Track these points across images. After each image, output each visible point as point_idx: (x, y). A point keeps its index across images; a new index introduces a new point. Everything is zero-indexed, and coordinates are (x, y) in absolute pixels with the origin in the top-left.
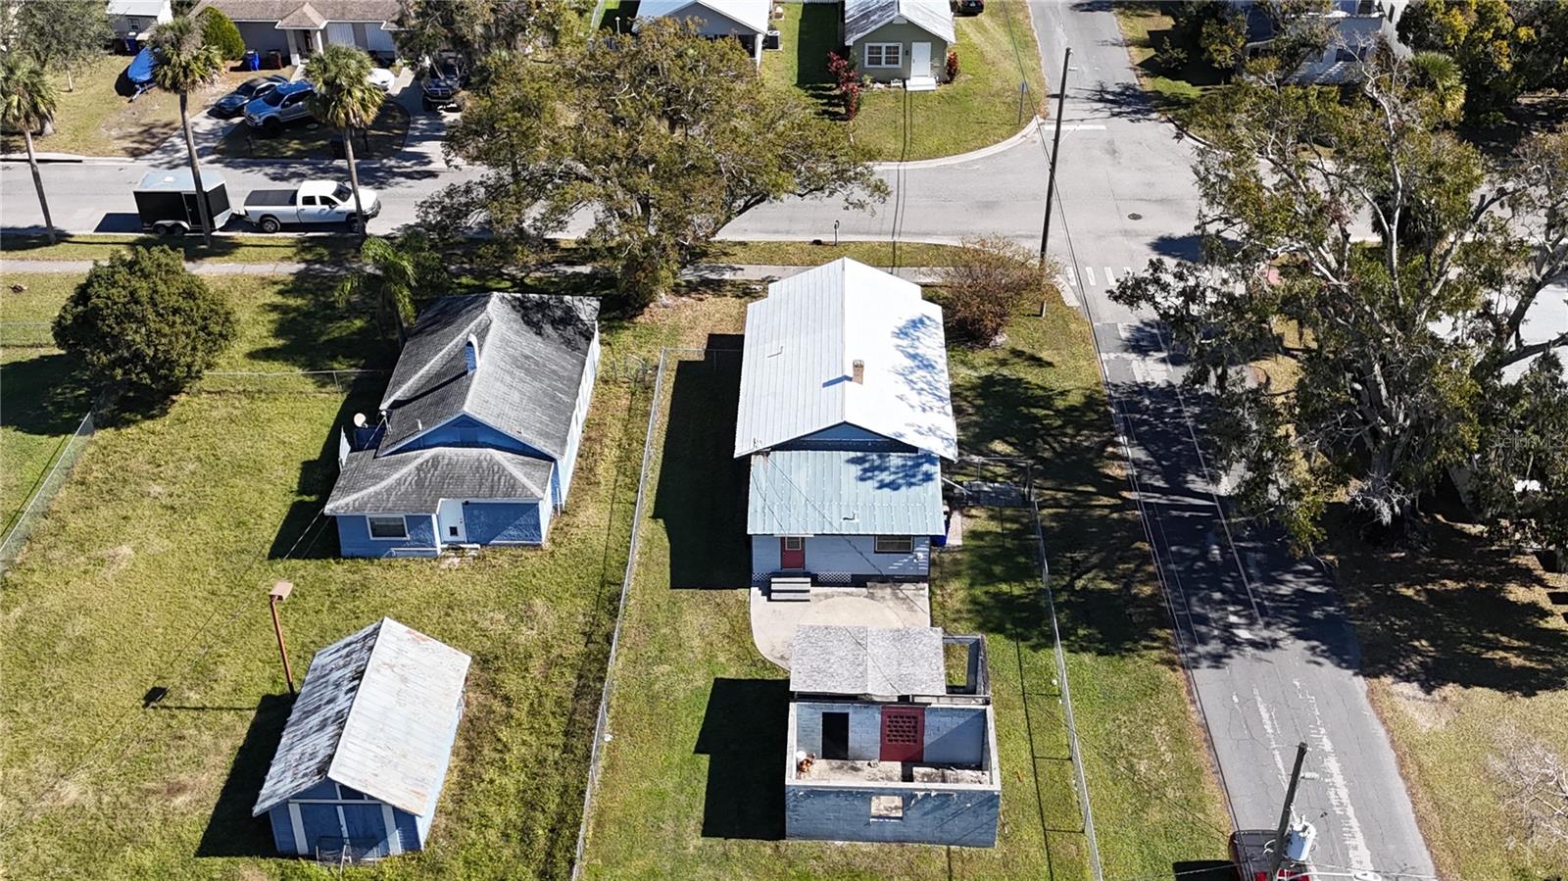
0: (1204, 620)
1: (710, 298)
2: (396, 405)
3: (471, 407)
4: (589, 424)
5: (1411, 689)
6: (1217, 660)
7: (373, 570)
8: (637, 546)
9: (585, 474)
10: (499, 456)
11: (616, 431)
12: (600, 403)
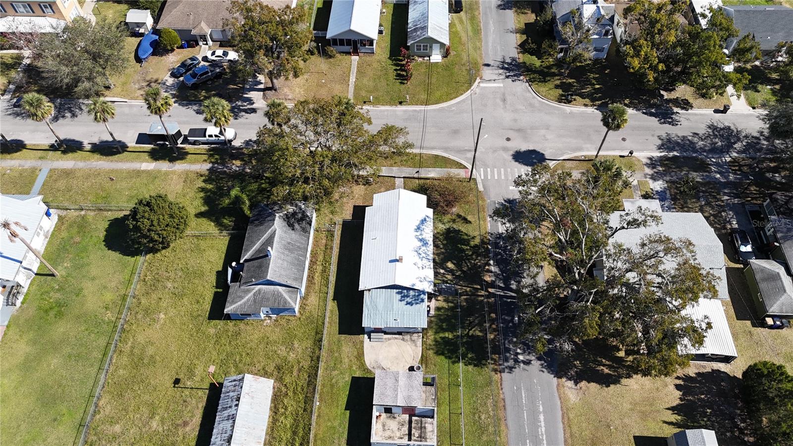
0: (509, 351)
1: (354, 186)
2: (246, 261)
4: (312, 253)
5: (571, 384)
6: (511, 369)
9: (311, 279)
10: (280, 289)
11: (321, 258)
12: (316, 242)
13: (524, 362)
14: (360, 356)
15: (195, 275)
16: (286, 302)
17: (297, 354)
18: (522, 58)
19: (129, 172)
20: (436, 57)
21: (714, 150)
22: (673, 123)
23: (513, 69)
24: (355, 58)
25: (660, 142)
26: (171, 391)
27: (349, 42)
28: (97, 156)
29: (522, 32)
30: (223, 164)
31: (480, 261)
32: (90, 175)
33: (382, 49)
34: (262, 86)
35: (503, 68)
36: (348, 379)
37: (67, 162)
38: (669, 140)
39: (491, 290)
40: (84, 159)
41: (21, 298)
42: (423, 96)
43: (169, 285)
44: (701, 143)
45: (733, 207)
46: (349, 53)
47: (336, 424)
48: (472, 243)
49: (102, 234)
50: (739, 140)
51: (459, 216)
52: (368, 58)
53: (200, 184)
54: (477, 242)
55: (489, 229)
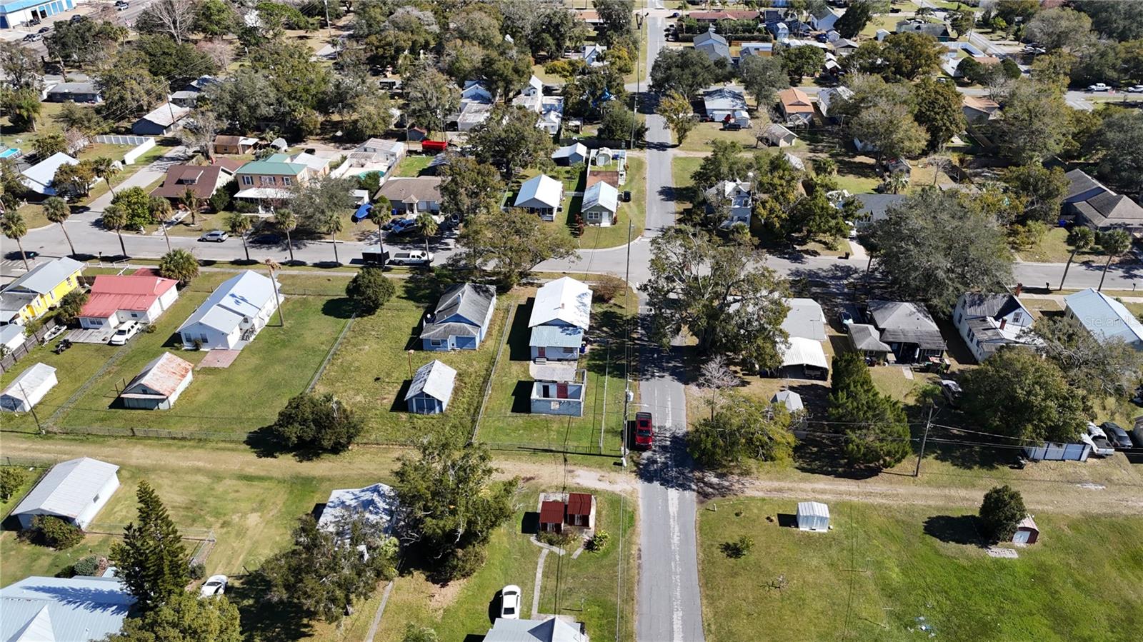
0: (648, 371)
1: (529, 286)
2: (439, 312)
3: (458, 312)
4: (491, 320)
5: (695, 388)
6: (647, 379)
7: (432, 354)
8: (500, 353)
9: (489, 333)
10: (466, 325)
11: (498, 321)
12: (495, 315)
13: (658, 376)
14: (526, 370)
15: (395, 329)
16: (469, 332)
17: (479, 367)
18: (678, 226)
19: (343, 277)
20: (606, 223)
21: (834, 277)
22: (802, 263)
25: (789, 272)
26: (373, 383)
27: (534, 209)
28: (317, 269)
29: (680, 213)
30: (422, 275)
31: (630, 328)
32: (311, 278)
33: (559, 219)
35: (662, 231)
36: (515, 381)
37: (294, 271)
38: (798, 271)
39: (637, 342)
40: (307, 270)
41: (253, 337)
42: (593, 244)
43: (374, 333)
44: (824, 274)
45: (845, 306)
47: (504, 402)
48: (625, 318)
49: (320, 307)
50: (856, 272)
51: (615, 305)
52: (548, 224)
53: (403, 283)
54: (629, 318)
55: (640, 312)
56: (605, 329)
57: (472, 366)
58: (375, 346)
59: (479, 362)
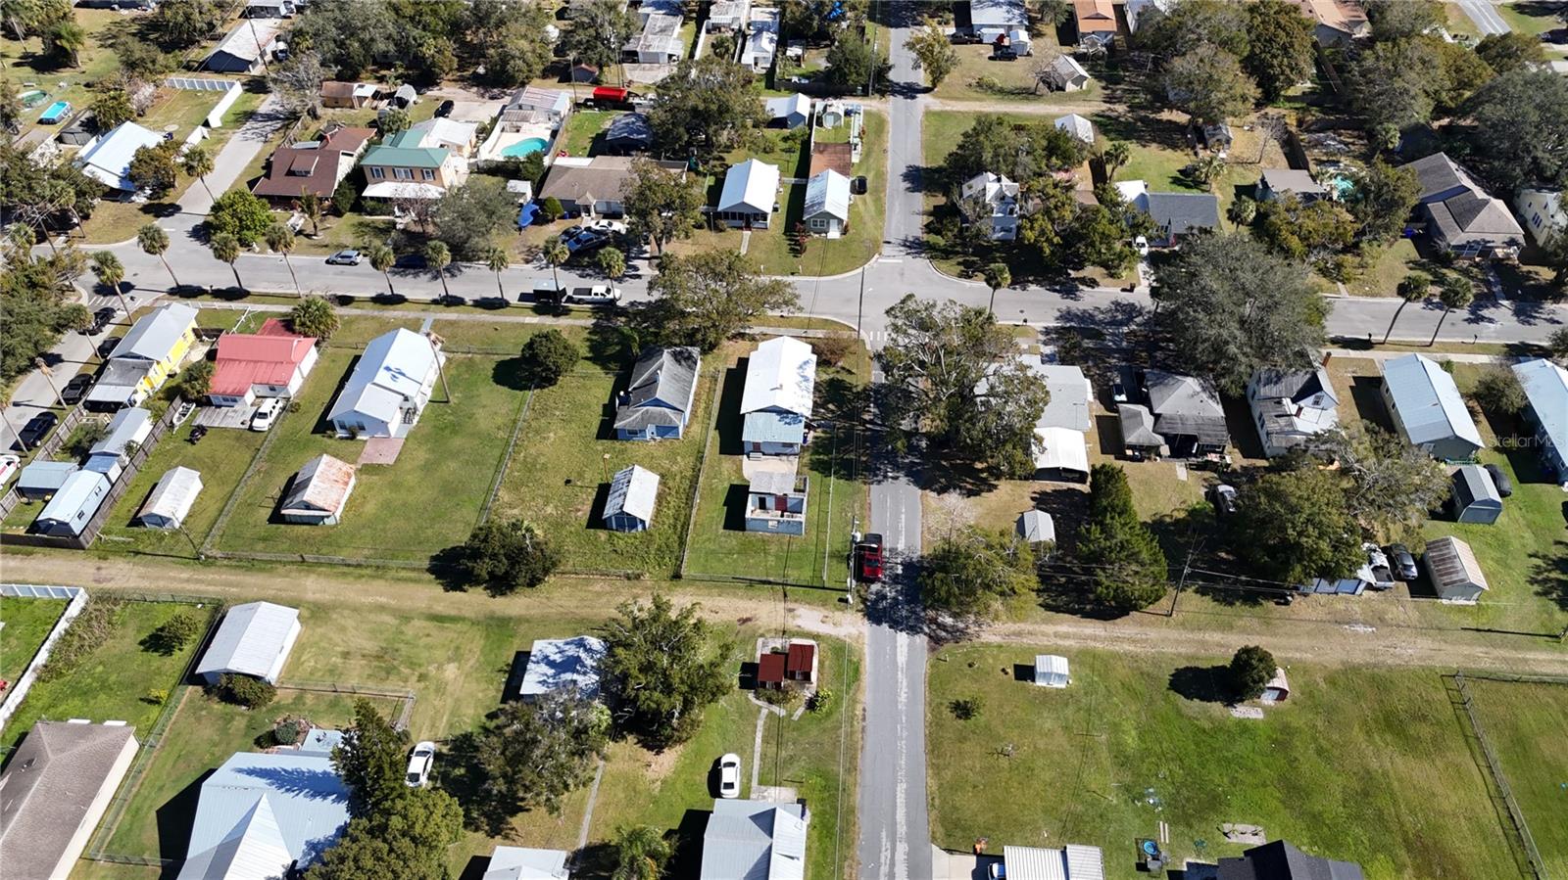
0: (879, 469)
1: (740, 341)
2: (634, 389)
3: (657, 396)
4: (696, 394)
5: (934, 494)
6: (879, 482)
7: (628, 445)
8: (709, 439)
9: (694, 413)
10: (667, 410)
11: (704, 397)
12: (700, 386)
13: (892, 478)
14: (739, 469)
15: (583, 406)
16: (671, 420)
17: (683, 464)
18: (925, 237)
19: (513, 324)
20: (834, 233)
21: (1114, 323)
22: (1076, 299)
23: (915, 247)
24: (747, 233)
25: (1058, 314)
26: (563, 488)
27: (741, 216)
28: (479, 310)
29: (930, 214)
30: (609, 320)
31: (860, 404)
32: (473, 325)
33: (776, 224)
34: (647, 255)
35: (904, 245)
36: (727, 485)
37: (451, 314)
38: (1069, 313)
39: (868, 426)
40: (468, 313)
41: (416, 419)
42: (817, 268)
43: (557, 413)
44: (1101, 316)
45: (1120, 370)
46: (741, 228)
47: (715, 515)
48: (854, 390)
49: (490, 373)
50: (1141, 314)
51: (843, 368)
52: (761, 233)
53: (585, 335)
54: (859, 389)
55: (873, 380)
56: (831, 406)
57: (675, 462)
58: (561, 433)
59: (683, 457)
